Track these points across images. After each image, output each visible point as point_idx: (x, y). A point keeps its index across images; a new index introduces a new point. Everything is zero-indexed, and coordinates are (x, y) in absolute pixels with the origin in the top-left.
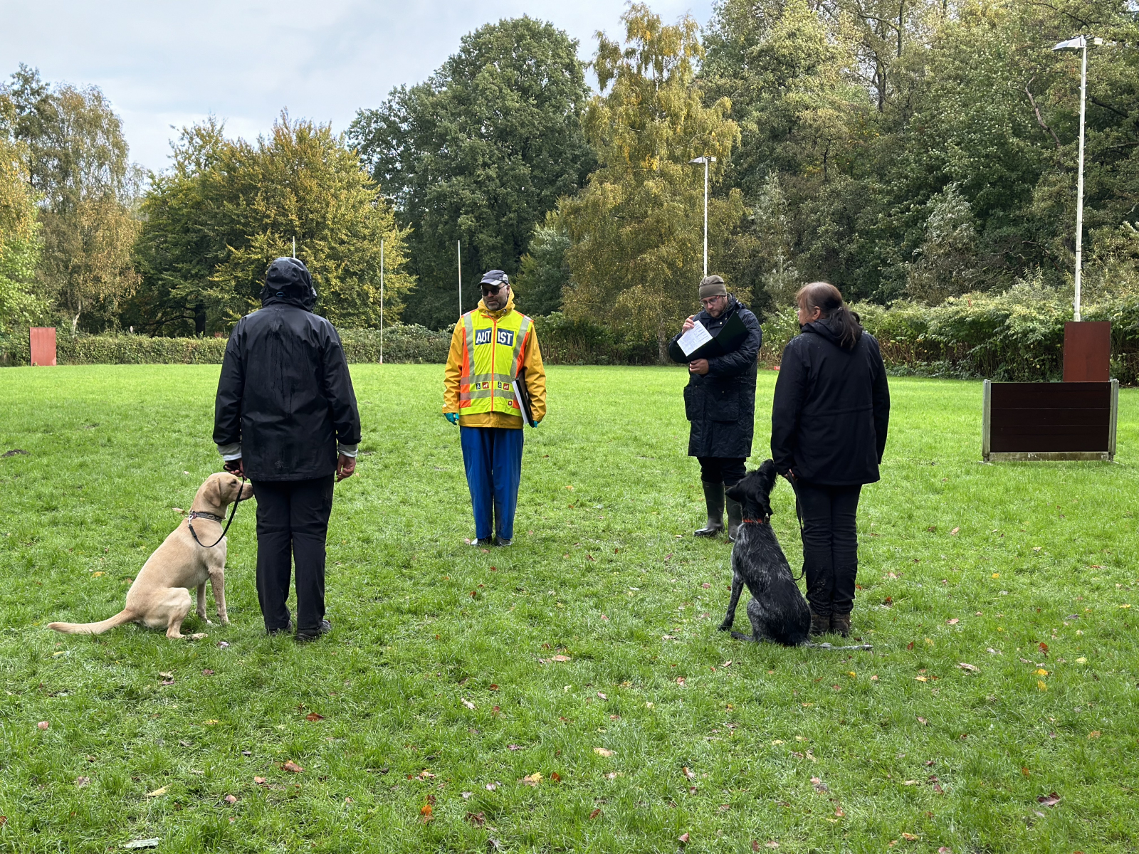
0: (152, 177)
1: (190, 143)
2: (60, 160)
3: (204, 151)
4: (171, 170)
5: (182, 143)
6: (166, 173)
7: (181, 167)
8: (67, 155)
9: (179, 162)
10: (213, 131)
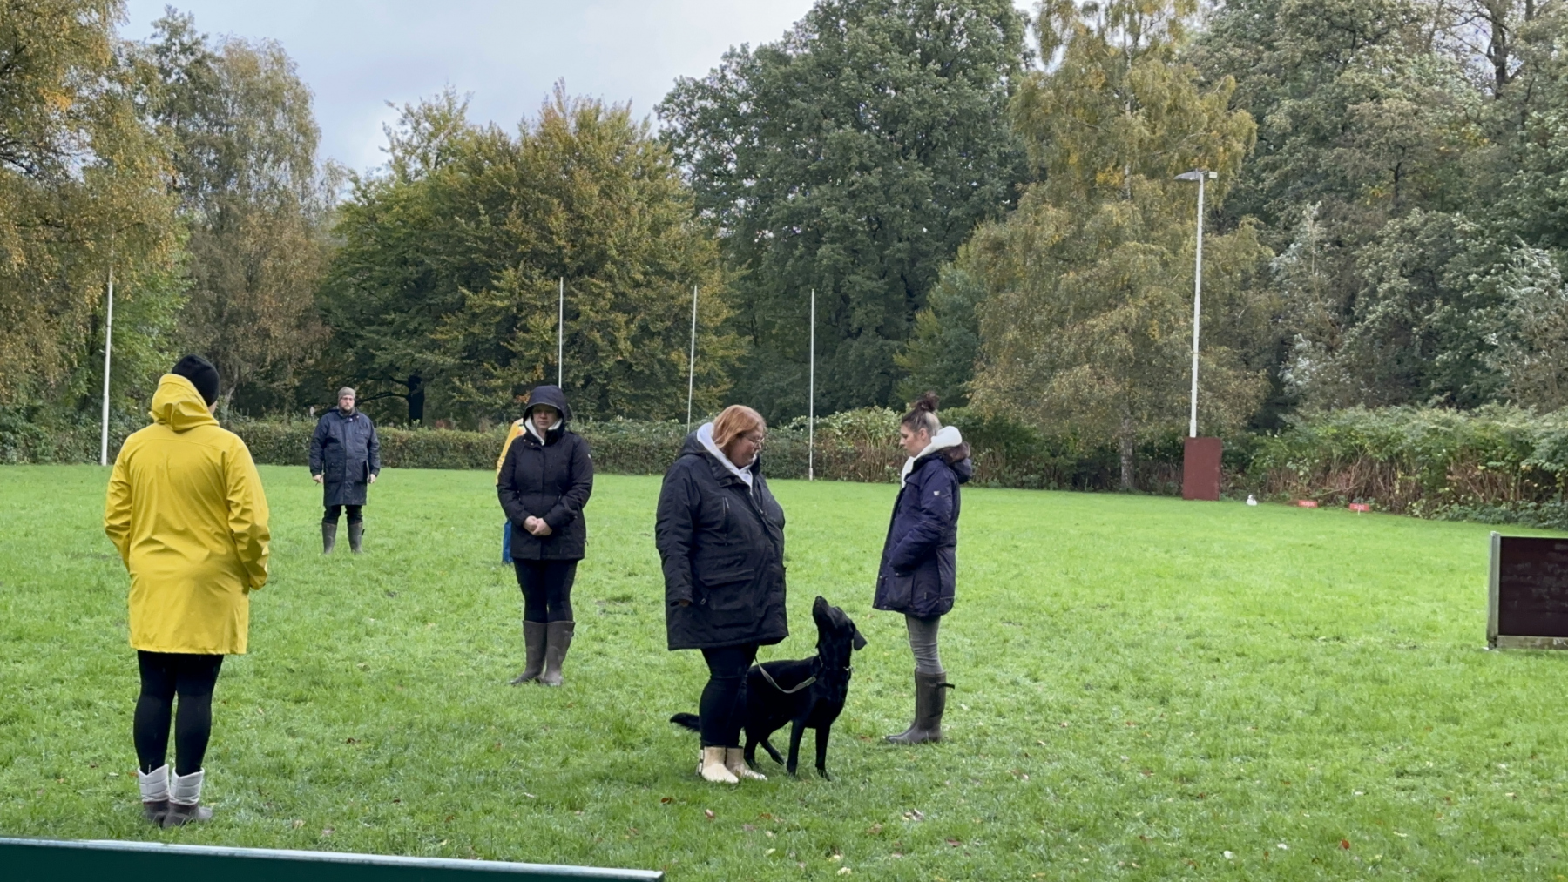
0: (356, 181)
1: (415, 129)
2: (218, 151)
3: (435, 142)
4: (384, 169)
5: (404, 128)
6: (375, 174)
7: (400, 166)
8: (229, 145)
9: (396, 158)
10: (450, 110)
